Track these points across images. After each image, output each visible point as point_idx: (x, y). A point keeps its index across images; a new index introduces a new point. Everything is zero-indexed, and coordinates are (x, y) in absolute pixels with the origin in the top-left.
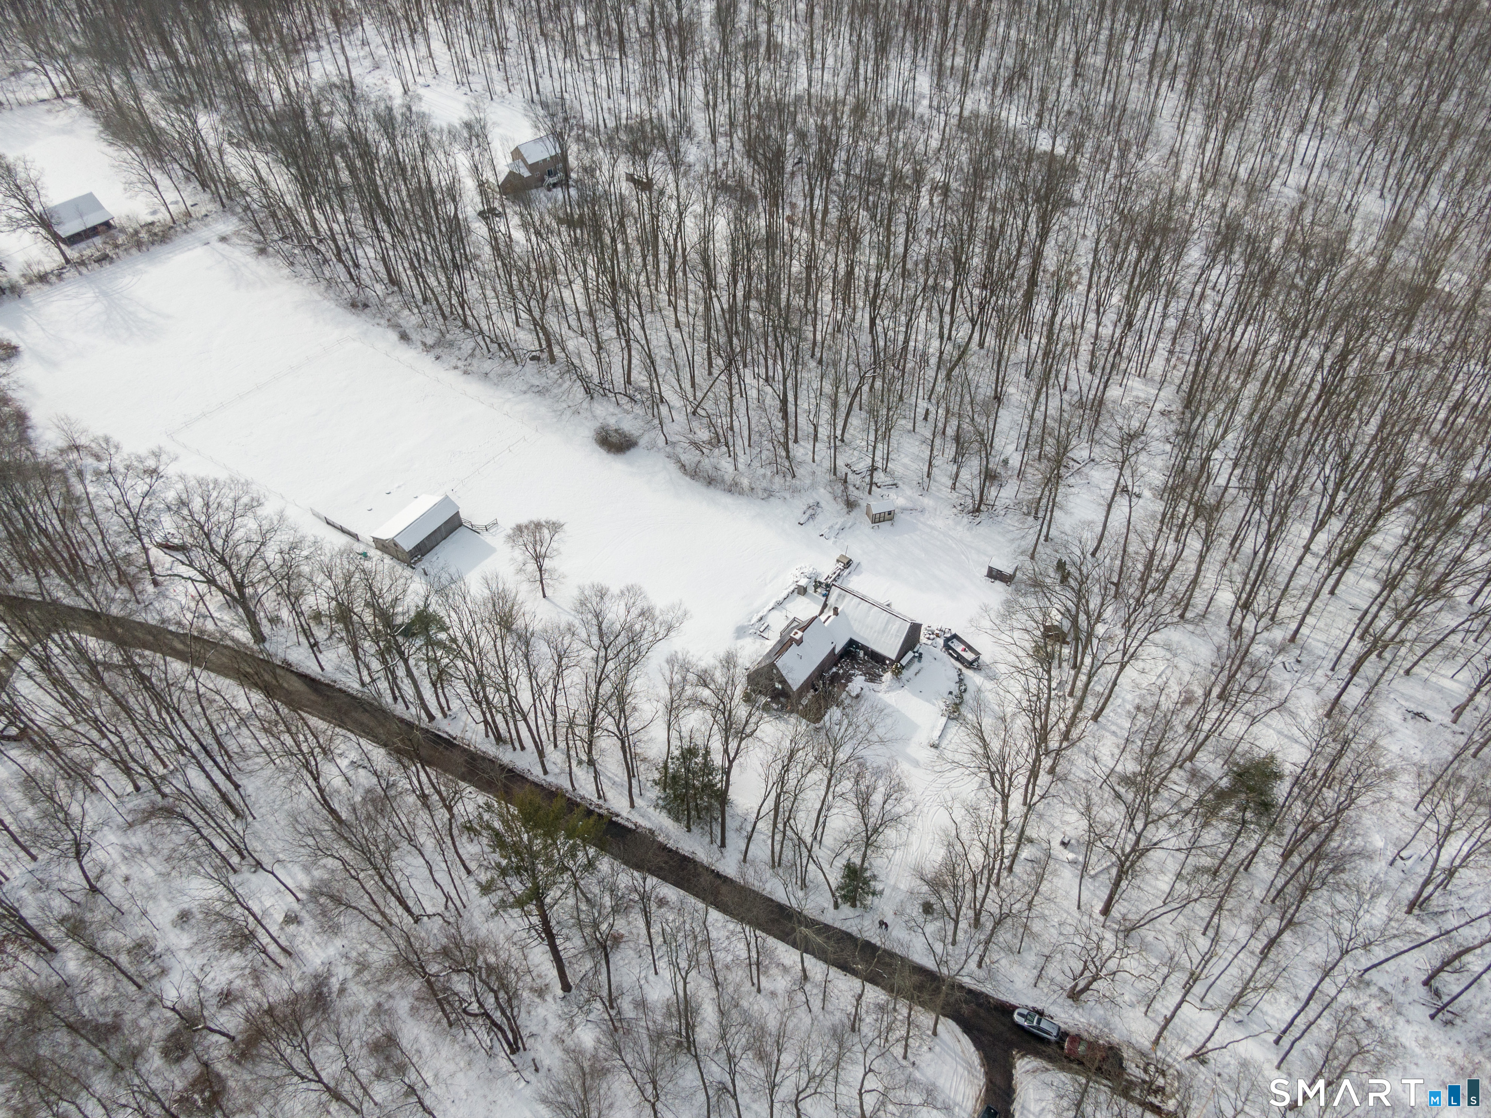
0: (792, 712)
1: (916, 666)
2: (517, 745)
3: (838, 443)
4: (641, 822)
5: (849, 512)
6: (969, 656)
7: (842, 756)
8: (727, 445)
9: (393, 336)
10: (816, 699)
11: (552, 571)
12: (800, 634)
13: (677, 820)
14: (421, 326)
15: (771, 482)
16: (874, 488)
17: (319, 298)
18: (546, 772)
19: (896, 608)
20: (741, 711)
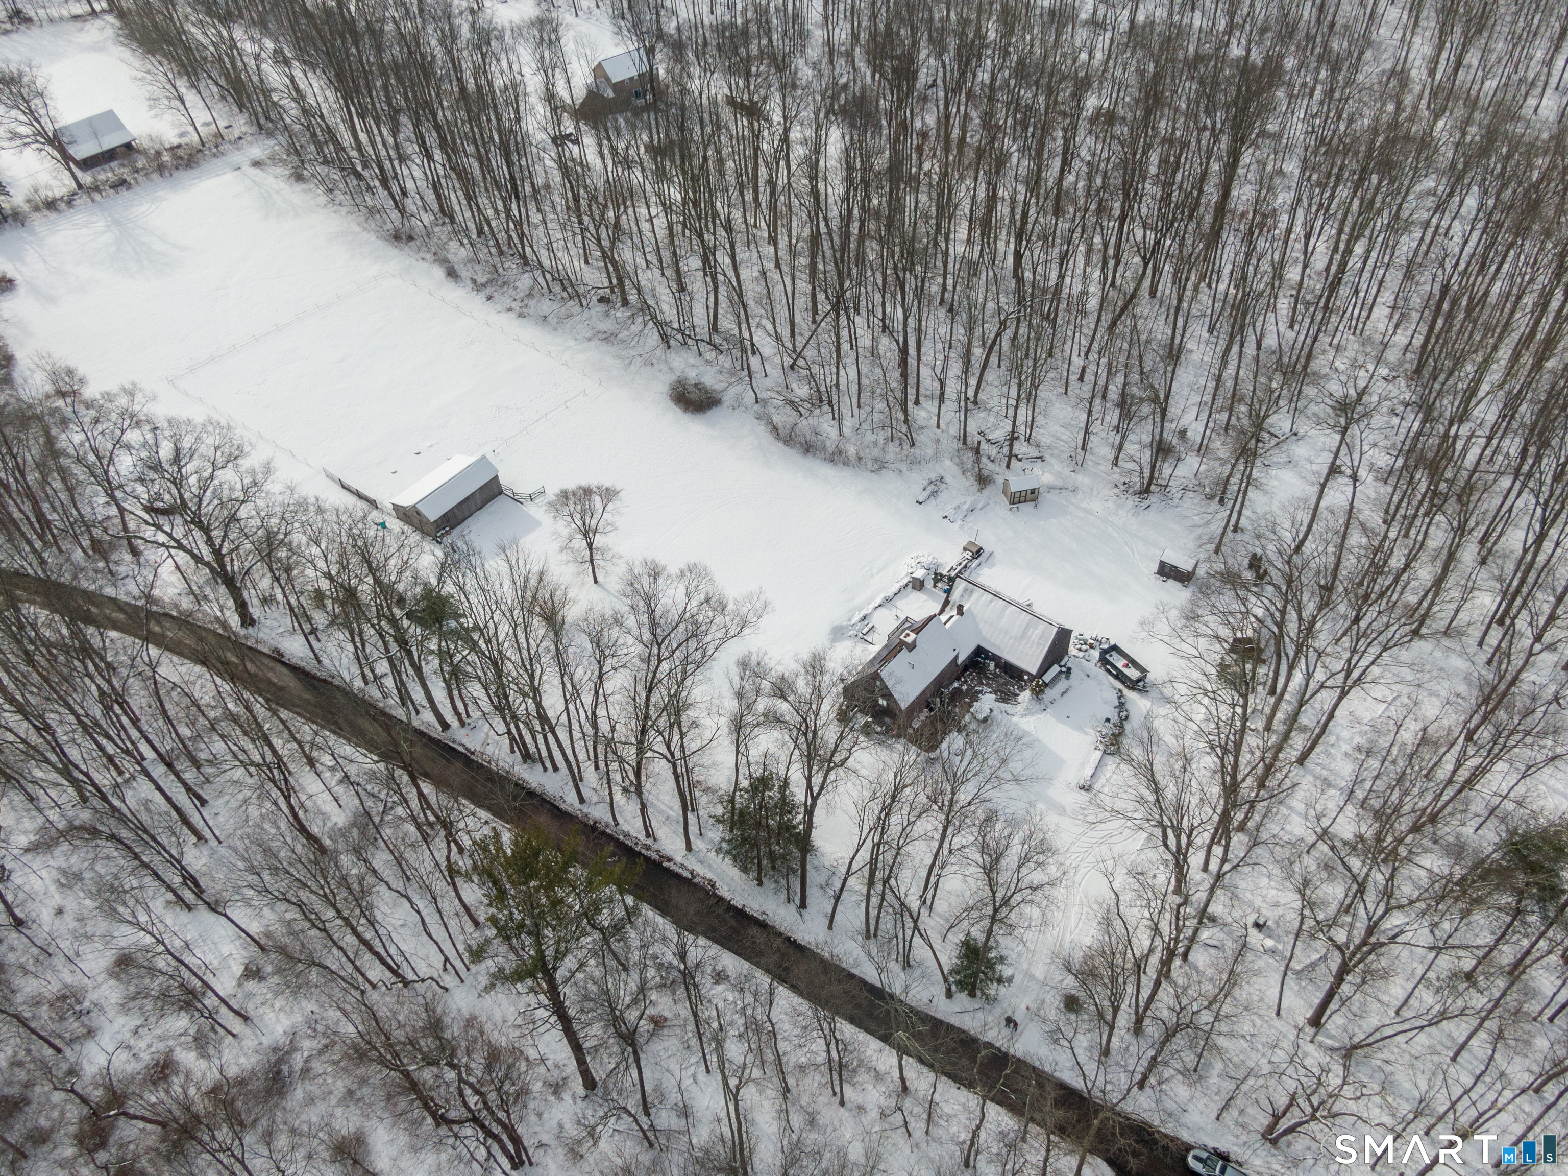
0: (899, 736)
1: (1062, 684)
2: (548, 765)
3: (970, 406)
4: (700, 870)
5: (981, 490)
6: (1133, 674)
7: (963, 796)
8: (830, 404)
9: (439, 272)
10: (932, 721)
11: (603, 552)
12: (913, 636)
13: (744, 870)
14: (470, 261)
15: (883, 450)
16: (1013, 460)
17: (357, 229)
18: (582, 800)
19: (1037, 609)
20: (830, 734)
